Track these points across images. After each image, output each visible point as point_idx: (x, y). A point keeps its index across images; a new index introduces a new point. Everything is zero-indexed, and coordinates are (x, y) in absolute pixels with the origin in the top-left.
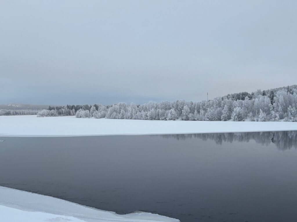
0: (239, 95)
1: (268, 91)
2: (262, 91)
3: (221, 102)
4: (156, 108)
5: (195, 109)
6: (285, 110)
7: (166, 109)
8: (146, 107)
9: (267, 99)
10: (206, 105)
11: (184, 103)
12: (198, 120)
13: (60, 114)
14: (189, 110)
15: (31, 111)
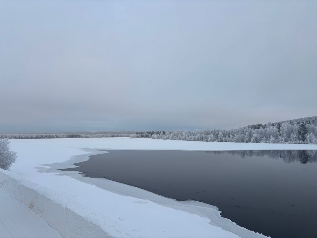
0: (256, 126)
1: (276, 123)
2: (272, 123)
3: (244, 130)
4: (201, 134)
5: (226, 134)
6: (289, 136)
7: (207, 134)
8: (194, 133)
9: (275, 129)
10: (234, 132)
11: (219, 131)
12: (229, 142)
13: (143, 137)
14: (223, 135)
15: (126, 135)
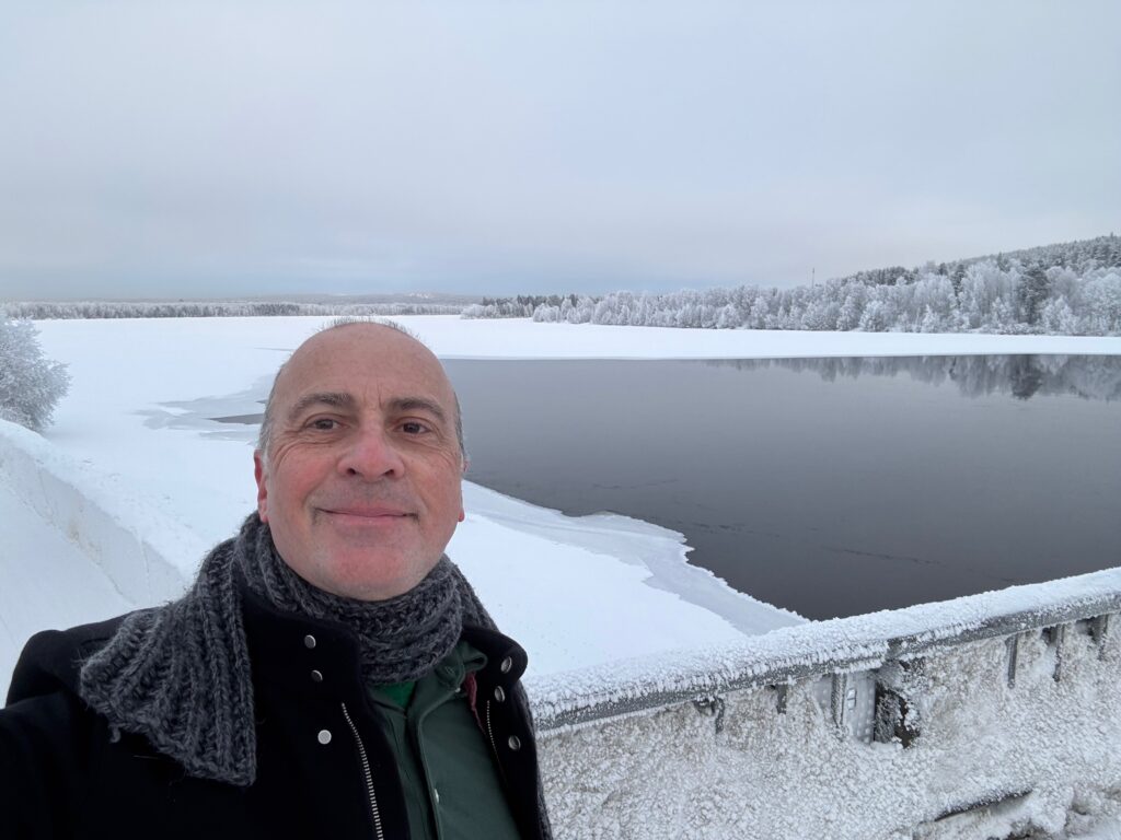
0: (884, 274)
1: (954, 264)
2: (938, 264)
3: (839, 289)
4: (695, 303)
5: (779, 305)
6: (985, 307)
7: (717, 305)
8: (674, 302)
9: (945, 283)
10: (804, 296)
11: (756, 292)
12: (785, 328)
13: (504, 313)
14: (767, 308)
15: (451, 307)
